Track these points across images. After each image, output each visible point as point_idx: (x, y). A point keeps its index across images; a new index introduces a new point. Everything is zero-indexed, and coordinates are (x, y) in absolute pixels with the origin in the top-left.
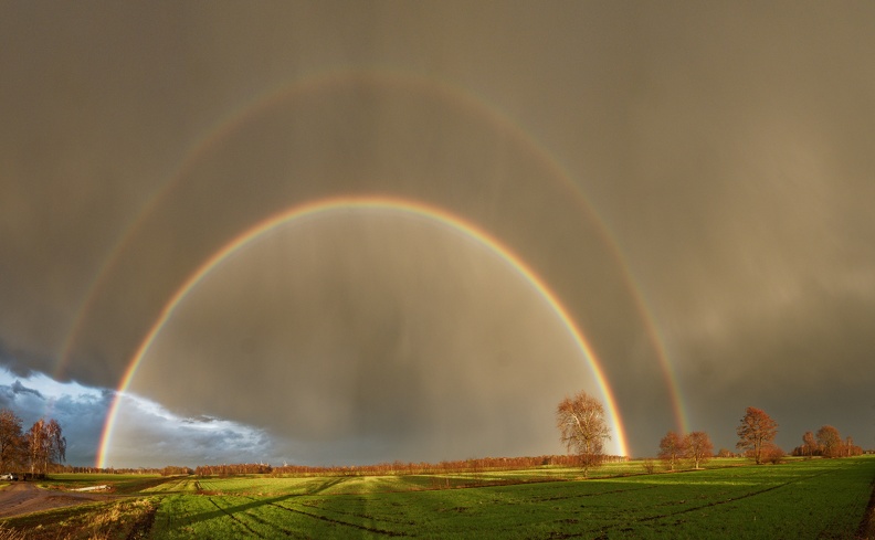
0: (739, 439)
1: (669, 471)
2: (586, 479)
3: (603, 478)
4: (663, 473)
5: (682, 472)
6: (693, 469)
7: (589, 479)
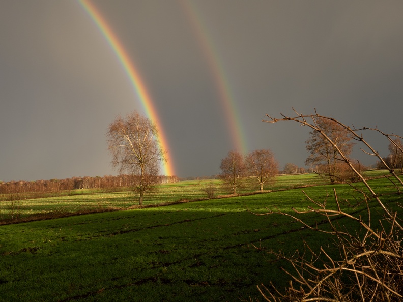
0: (308, 154)
1: (231, 195)
2: (142, 208)
3: (161, 206)
4: (225, 197)
5: (246, 195)
6: (258, 191)
7: (146, 207)
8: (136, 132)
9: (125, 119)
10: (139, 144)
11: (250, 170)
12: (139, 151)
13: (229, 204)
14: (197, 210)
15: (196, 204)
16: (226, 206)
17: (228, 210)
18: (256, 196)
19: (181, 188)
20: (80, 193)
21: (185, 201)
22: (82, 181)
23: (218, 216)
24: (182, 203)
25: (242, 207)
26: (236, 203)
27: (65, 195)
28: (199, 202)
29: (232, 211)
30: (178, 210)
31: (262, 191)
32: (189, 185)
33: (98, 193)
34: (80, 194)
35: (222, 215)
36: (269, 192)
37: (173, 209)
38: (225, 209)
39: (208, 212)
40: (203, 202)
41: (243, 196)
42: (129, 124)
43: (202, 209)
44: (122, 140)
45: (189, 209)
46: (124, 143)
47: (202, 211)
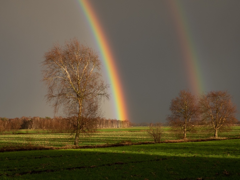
1: (181, 140)
2: (77, 148)
3: (98, 147)
4: (174, 142)
5: (197, 141)
6: (212, 138)
7: (81, 148)
8: (75, 62)
9: (63, 47)
10: (77, 77)
11: (204, 114)
12: (78, 84)
13: (176, 148)
14: (137, 152)
15: (138, 147)
16: (172, 150)
17: (172, 155)
18: (208, 142)
19: (130, 133)
20: (25, 132)
21: (127, 143)
22: (31, 121)
23: (158, 160)
24: (123, 145)
25: (190, 152)
26: (185, 148)
27: (9, 134)
28: (142, 145)
29: (177, 155)
30: (115, 151)
31: (217, 138)
32: (140, 130)
33: (44, 133)
34: (25, 134)
35: (163, 159)
36: (224, 139)
37: (110, 150)
38: (169, 154)
39: (148, 156)
40: (147, 145)
41: (194, 141)
42: (68, 53)
43: (142, 152)
44: (59, 71)
45: (127, 152)
46: (61, 73)
47: (141, 155)
